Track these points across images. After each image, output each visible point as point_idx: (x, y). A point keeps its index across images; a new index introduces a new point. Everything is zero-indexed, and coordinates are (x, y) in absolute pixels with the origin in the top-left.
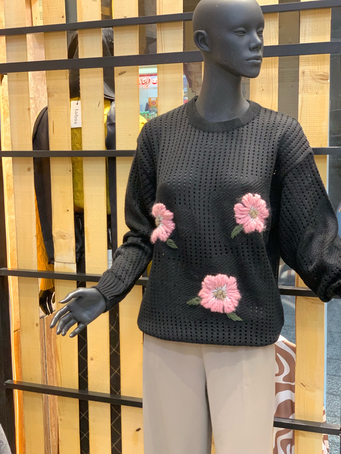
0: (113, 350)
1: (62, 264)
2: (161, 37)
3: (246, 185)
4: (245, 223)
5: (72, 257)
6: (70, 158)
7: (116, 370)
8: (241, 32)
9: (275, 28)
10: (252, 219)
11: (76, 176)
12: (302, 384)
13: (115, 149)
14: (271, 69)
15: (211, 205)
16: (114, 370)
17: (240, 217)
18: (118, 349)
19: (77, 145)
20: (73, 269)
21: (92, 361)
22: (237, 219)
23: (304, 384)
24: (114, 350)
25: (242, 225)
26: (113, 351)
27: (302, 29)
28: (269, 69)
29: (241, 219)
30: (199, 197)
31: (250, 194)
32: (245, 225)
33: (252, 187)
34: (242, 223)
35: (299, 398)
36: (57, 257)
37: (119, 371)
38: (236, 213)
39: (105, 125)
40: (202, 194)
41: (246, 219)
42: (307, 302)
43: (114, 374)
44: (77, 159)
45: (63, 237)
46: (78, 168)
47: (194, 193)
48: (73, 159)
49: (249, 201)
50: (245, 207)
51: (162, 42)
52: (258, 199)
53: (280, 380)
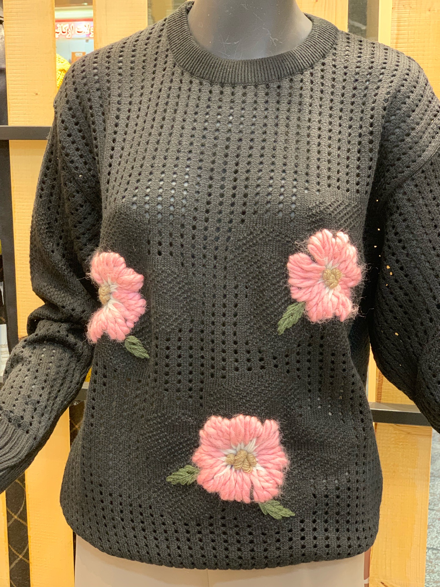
0: (12, 517)
3: (318, 211)
4: (312, 300)
7: (20, 554)
10: (327, 290)
12: (383, 584)
13: (7, 124)
15: (232, 256)
16: (17, 553)
17: (299, 285)
18: (24, 516)
22: (292, 288)
23: (386, 584)
24: (16, 517)
25: (305, 303)
26: (13, 519)
29: (304, 291)
30: (205, 238)
31: (326, 231)
32: (310, 303)
33: (330, 214)
34: (304, 298)
37: (27, 555)
38: (290, 275)
40: (211, 229)
41: (316, 289)
42: (397, 432)
43: (16, 561)
47: (194, 228)
49: (324, 248)
50: (314, 261)
52: (344, 245)
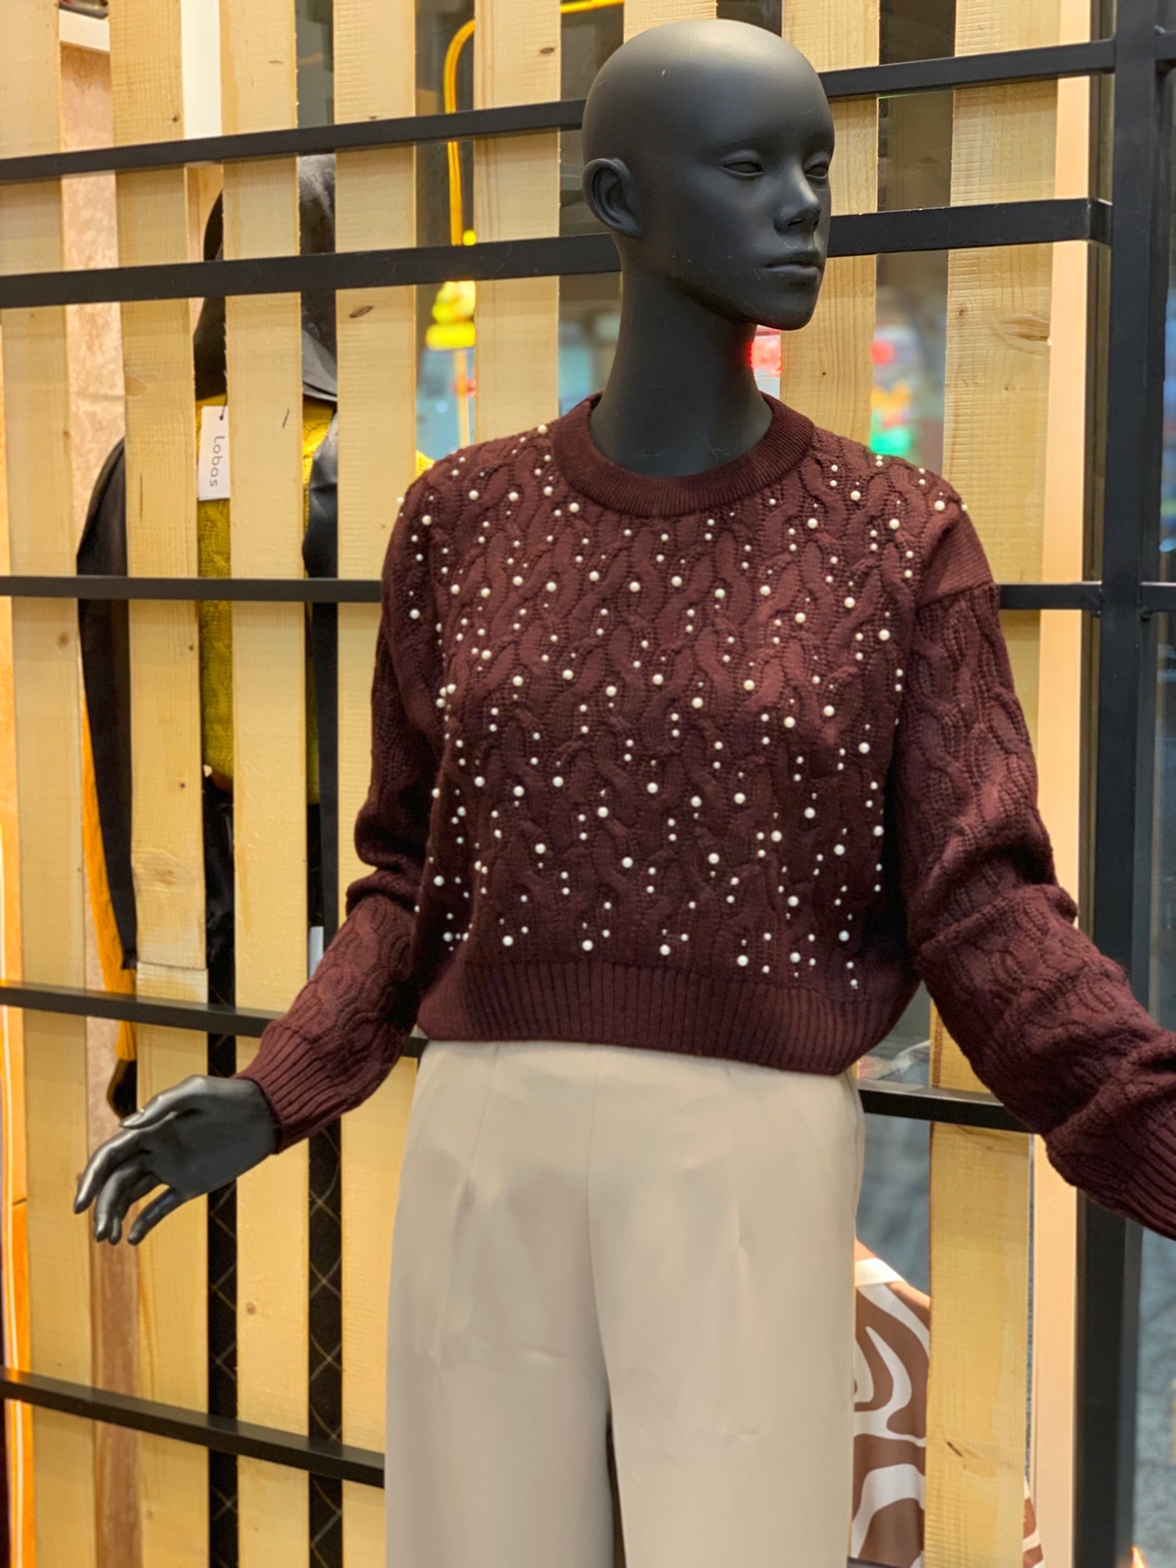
0: (319, 1281)
1: (162, 971)
2: (488, 186)
5: (193, 947)
6: (192, 603)
7: (329, 1352)
8: (749, 168)
9: (866, 152)
11: (214, 668)
12: (950, 1445)
13: (336, 576)
14: (851, 300)
16: (322, 1351)
18: (336, 1281)
19: (217, 558)
20: (195, 989)
21: (251, 1317)
23: (956, 1446)
26: (319, 1286)
27: (959, 155)
28: (846, 300)
35: (938, 1497)
36: (147, 943)
37: (338, 1358)
39: (305, 490)
42: (969, 1145)
43: (321, 1368)
44: (216, 606)
45: (165, 876)
46: (220, 640)
48: (206, 609)
51: (489, 204)
53: (879, 1424)
